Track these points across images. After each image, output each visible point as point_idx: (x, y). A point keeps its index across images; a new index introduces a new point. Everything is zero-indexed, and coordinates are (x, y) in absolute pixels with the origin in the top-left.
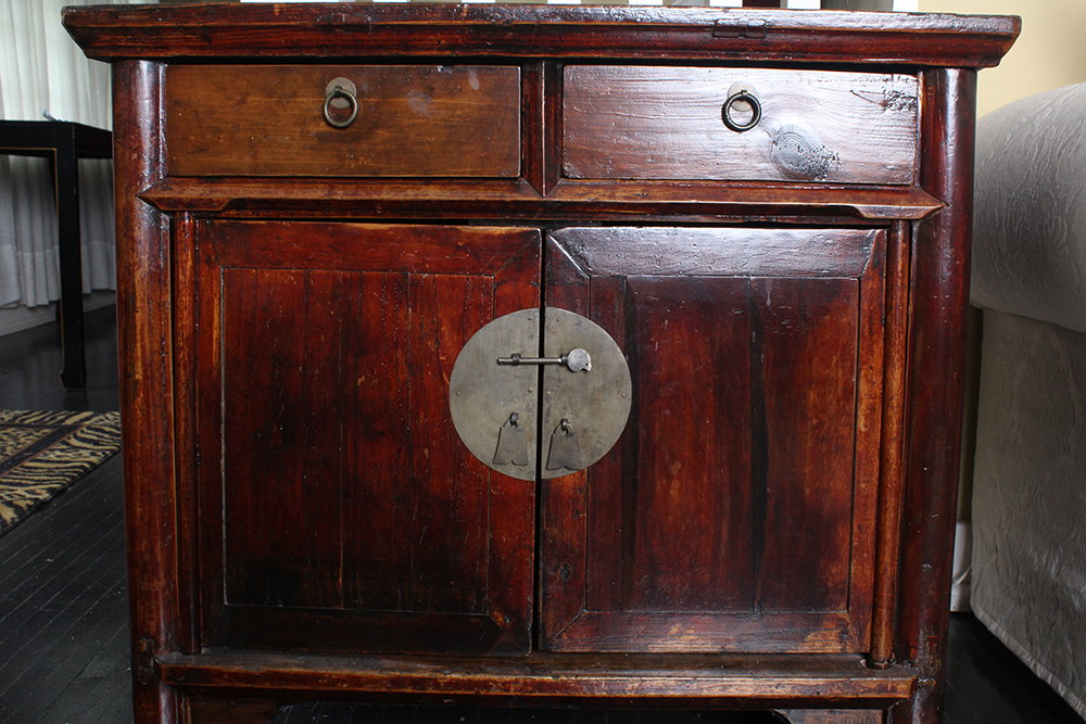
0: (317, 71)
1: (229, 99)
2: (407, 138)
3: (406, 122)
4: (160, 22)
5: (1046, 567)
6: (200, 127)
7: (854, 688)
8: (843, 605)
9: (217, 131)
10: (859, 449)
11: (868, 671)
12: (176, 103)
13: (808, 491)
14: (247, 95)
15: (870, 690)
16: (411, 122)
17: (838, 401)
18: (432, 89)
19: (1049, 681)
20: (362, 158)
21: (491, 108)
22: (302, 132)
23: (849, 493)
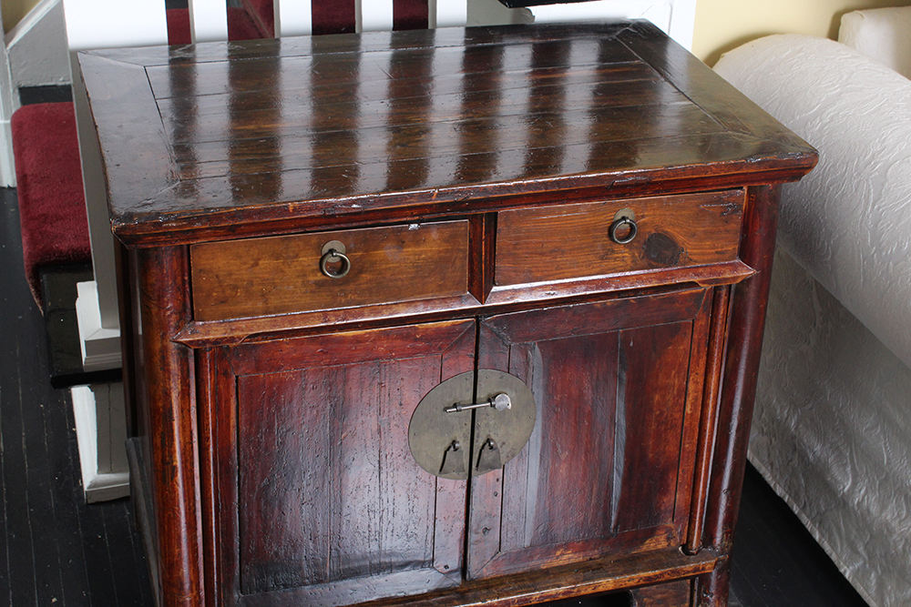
0: (313, 237)
1: (245, 263)
2: (385, 278)
3: (384, 266)
4: (197, 226)
5: (787, 419)
6: (221, 286)
7: (678, 572)
8: (670, 519)
9: (235, 288)
10: (685, 424)
11: (685, 558)
12: (201, 271)
13: (651, 455)
14: (259, 259)
15: (688, 572)
16: (388, 266)
17: (674, 398)
18: (403, 242)
19: (786, 500)
20: (350, 295)
21: (447, 251)
22: (303, 282)
23: (678, 452)
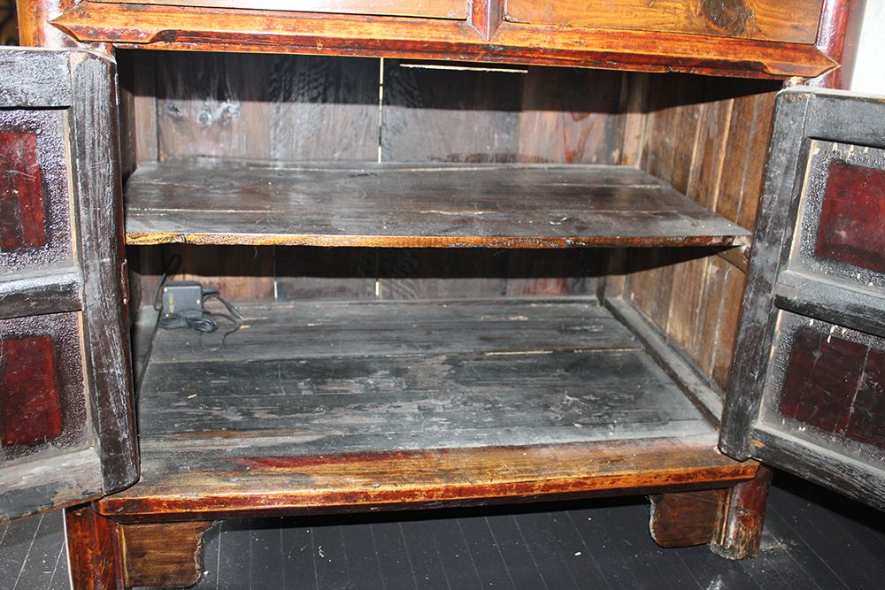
7: (714, 474)
11: (723, 458)
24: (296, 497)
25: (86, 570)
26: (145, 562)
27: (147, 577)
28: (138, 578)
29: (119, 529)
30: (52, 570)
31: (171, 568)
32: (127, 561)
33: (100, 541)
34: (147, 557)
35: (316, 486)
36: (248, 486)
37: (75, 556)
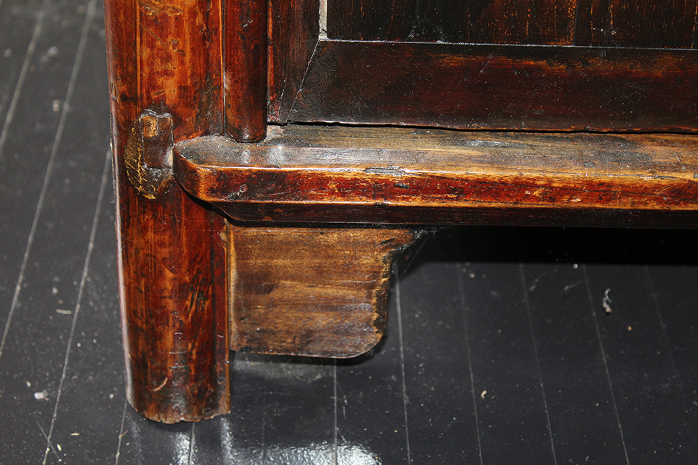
24: (610, 185)
25: (158, 312)
26: (273, 304)
27: (273, 333)
28: (257, 335)
29: (227, 233)
30: (72, 308)
31: (322, 320)
32: (237, 300)
33: (190, 254)
34: (275, 294)
35: (655, 166)
36: (507, 159)
37: (137, 280)
